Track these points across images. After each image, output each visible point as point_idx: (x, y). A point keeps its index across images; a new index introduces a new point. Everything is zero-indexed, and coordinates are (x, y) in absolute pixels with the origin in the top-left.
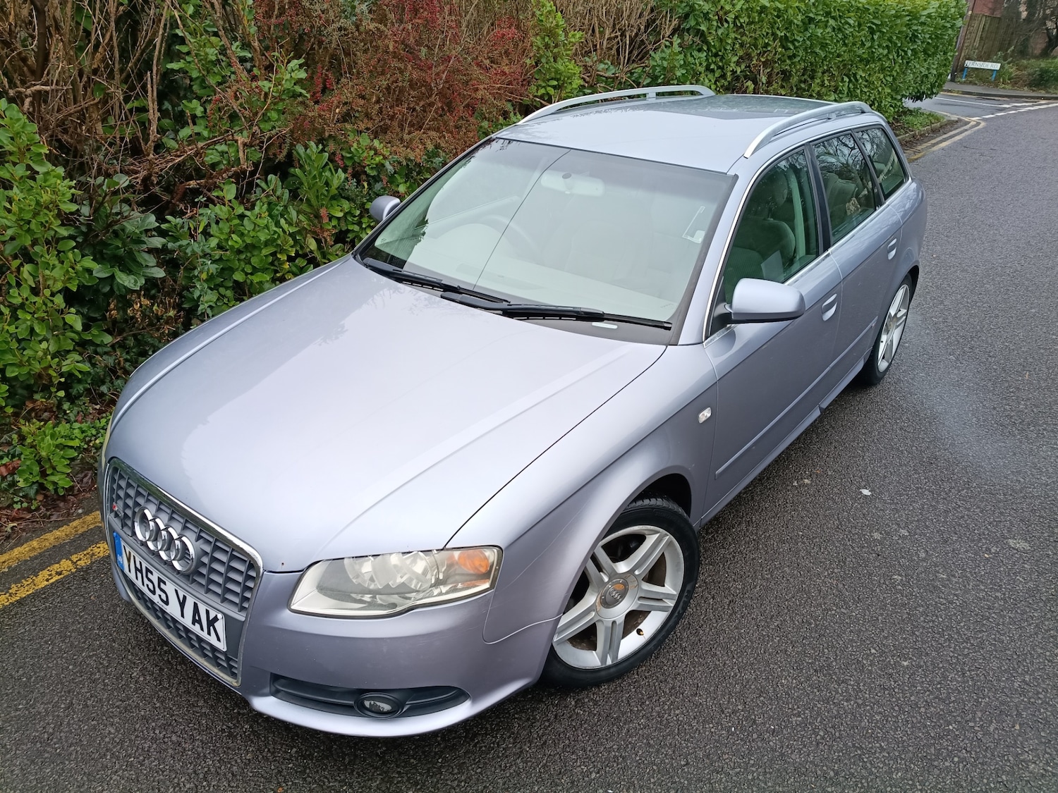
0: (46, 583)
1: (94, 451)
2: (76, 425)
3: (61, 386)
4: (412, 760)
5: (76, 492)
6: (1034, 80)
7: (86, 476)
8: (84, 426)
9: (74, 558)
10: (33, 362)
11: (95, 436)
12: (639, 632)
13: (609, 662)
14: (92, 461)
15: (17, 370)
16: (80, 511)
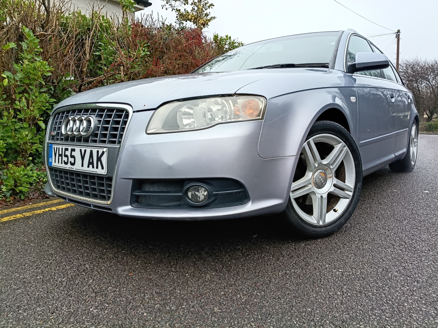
0: (7, 220)
1: (41, 183)
2: (35, 172)
3: (31, 155)
4: (212, 263)
5: (30, 198)
6: (427, 128)
7: (36, 193)
8: (39, 173)
9: (24, 214)
10: (20, 140)
11: (43, 177)
12: (335, 211)
13: (321, 223)
14: (40, 187)
15: (12, 140)
16: (30, 204)
